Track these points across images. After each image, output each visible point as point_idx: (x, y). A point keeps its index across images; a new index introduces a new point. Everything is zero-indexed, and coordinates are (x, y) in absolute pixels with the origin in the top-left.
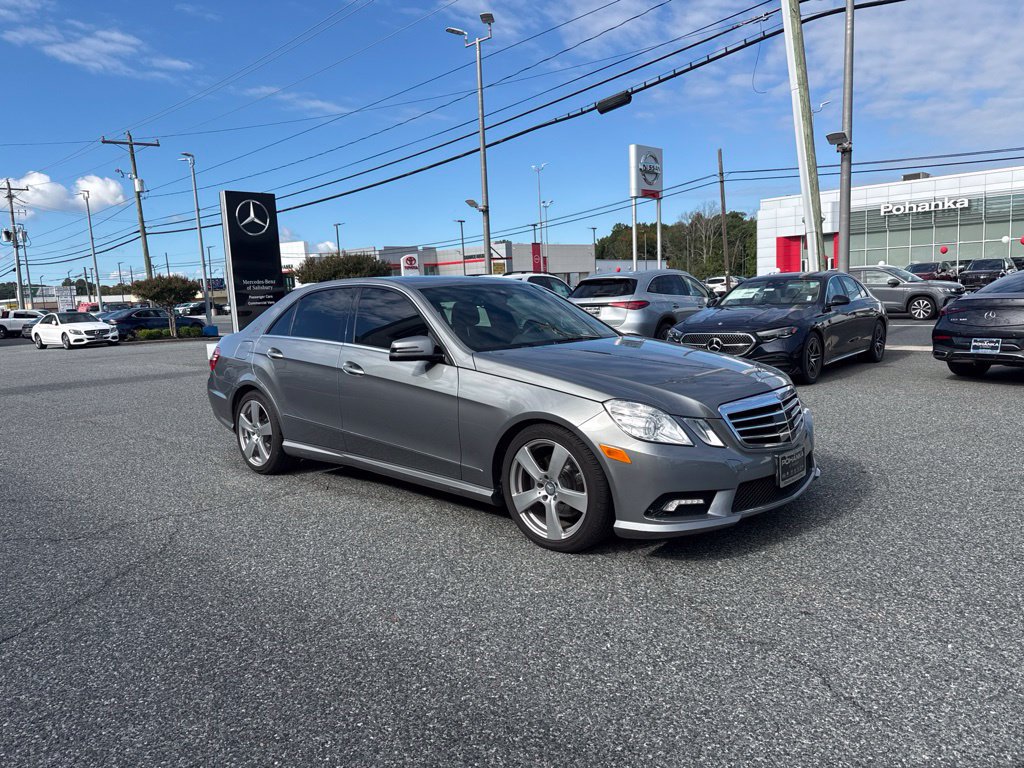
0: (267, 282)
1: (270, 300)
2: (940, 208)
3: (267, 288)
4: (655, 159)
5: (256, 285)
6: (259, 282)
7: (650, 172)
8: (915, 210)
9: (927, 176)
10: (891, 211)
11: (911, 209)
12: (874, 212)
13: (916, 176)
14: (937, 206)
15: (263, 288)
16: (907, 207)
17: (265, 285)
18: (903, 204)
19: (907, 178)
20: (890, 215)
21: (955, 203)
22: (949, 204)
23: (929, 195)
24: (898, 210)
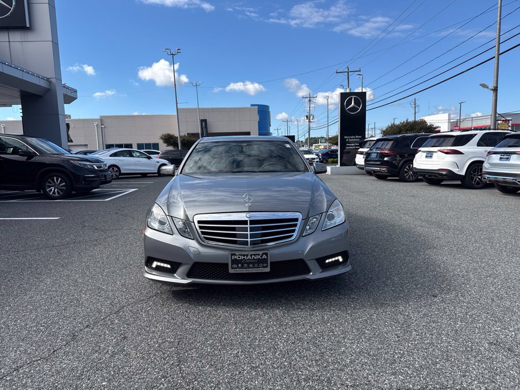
0: (357, 137)
1: (357, 146)
3: (357, 140)
5: (351, 139)
6: (353, 137)
15: (355, 140)
17: (356, 138)
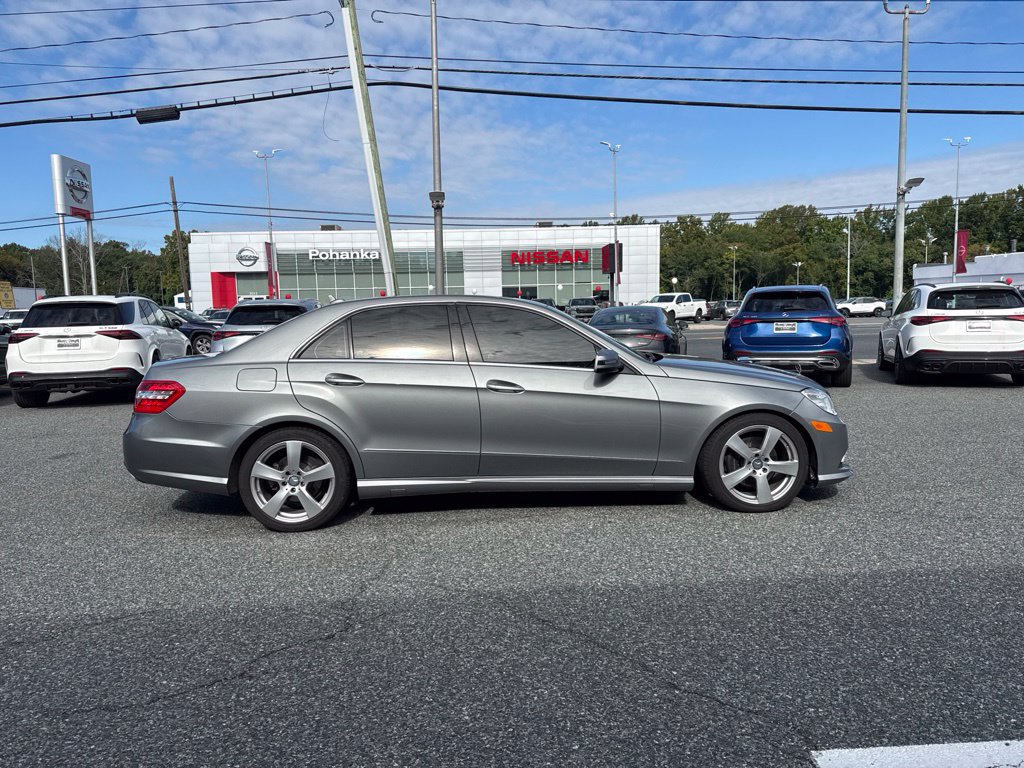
2: (358, 257)
4: (84, 176)
7: (78, 188)
8: (338, 258)
9: (340, 229)
10: (318, 257)
11: (334, 256)
12: (304, 256)
13: (331, 228)
14: (355, 255)
16: (331, 254)
18: (328, 251)
19: (324, 228)
20: (317, 260)
21: (369, 255)
22: (364, 255)
23: (348, 245)
24: (324, 256)
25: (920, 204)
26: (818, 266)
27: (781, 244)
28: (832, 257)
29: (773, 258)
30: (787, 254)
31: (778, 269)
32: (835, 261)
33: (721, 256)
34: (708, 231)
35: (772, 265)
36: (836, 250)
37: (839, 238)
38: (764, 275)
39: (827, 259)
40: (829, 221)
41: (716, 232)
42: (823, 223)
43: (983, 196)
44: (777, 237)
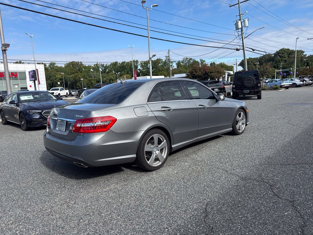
25: (110, 63)
26: (86, 80)
27: (73, 73)
28: (89, 77)
29: (72, 77)
30: (76, 76)
31: (74, 81)
32: (90, 79)
33: (55, 76)
34: (49, 68)
35: (72, 80)
36: (90, 75)
37: (90, 72)
38: (70, 83)
39: (88, 78)
40: (87, 67)
41: (51, 68)
42: (85, 67)
43: (125, 62)
44: (72, 71)
